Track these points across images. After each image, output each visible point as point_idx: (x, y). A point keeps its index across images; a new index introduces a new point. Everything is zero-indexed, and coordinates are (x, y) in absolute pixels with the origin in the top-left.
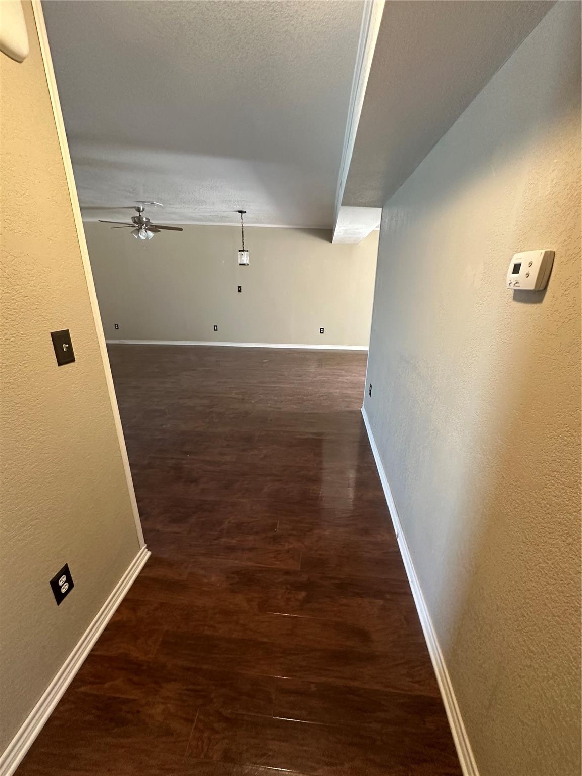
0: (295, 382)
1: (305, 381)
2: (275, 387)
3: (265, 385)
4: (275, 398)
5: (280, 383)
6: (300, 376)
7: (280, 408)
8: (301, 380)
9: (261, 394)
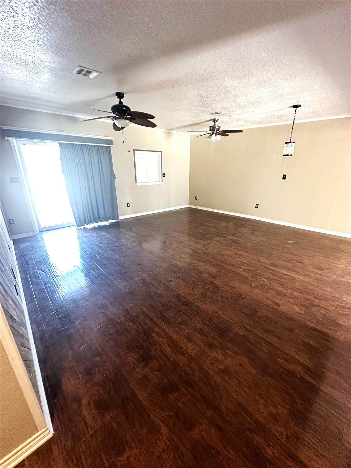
0: (312, 275)
1: (325, 278)
2: (286, 274)
3: (276, 269)
4: (280, 289)
5: (294, 271)
6: (321, 269)
7: (278, 305)
8: (320, 275)
9: (266, 279)
